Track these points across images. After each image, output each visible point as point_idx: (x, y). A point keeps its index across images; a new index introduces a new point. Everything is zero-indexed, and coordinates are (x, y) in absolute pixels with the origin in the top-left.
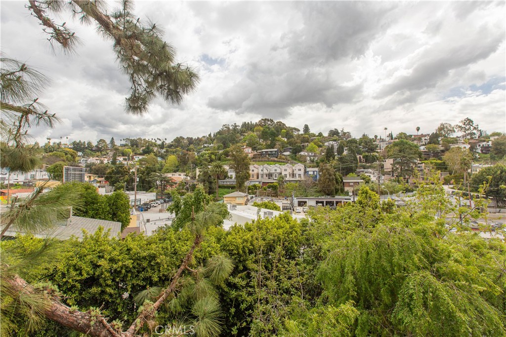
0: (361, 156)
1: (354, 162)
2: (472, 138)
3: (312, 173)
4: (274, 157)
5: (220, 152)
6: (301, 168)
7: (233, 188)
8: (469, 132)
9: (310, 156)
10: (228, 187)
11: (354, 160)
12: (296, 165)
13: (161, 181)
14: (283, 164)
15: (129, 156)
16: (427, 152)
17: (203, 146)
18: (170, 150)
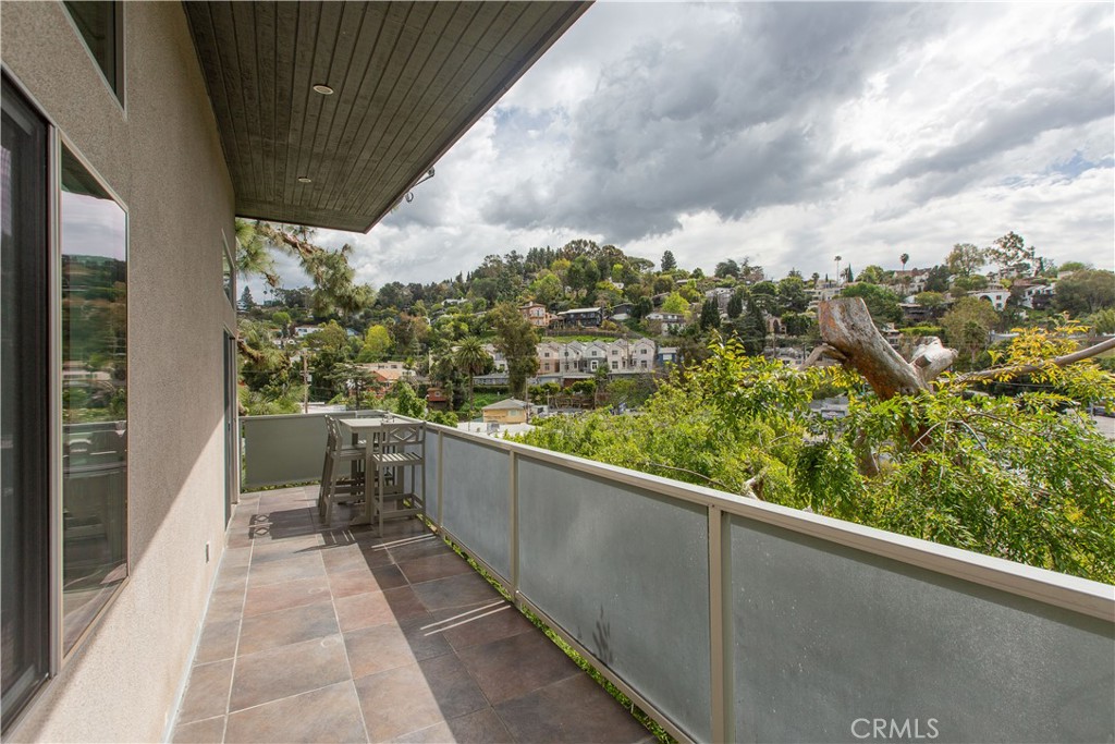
0: (779, 320)
1: (758, 332)
2: (1021, 277)
3: (670, 357)
4: (592, 325)
5: (479, 316)
6: (646, 347)
7: (504, 391)
8: (1015, 263)
9: (669, 322)
10: (493, 391)
11: (758, 329)
12: (637, 341)
13: (356, 380)
14: (611, 339)
15: (285, 328)
16: (920, 308)
17: (443, 304)
18: (372, 311)
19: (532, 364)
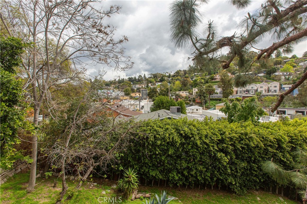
5: (207, 77)
6: (276, 85)
7: (220, 100)
10: (216, 100)
12: (271, 83)
13: (176, 96)
14: (258, 83)
15: (153, 83)
18: (174, 78)
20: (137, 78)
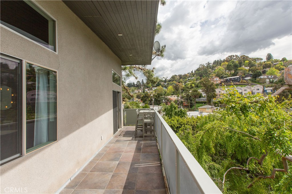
3: (269, 91)
4: (237, 82)
5: (198, 82)
6: (259, 88)
7: (205, 103)
10: (202, 103)
12: (254, 86)
13: (165, 100)
14: (244, 86)
17: (187, 79)
18: (170, 83)
19: (214, 95)
20: (135, 83)
